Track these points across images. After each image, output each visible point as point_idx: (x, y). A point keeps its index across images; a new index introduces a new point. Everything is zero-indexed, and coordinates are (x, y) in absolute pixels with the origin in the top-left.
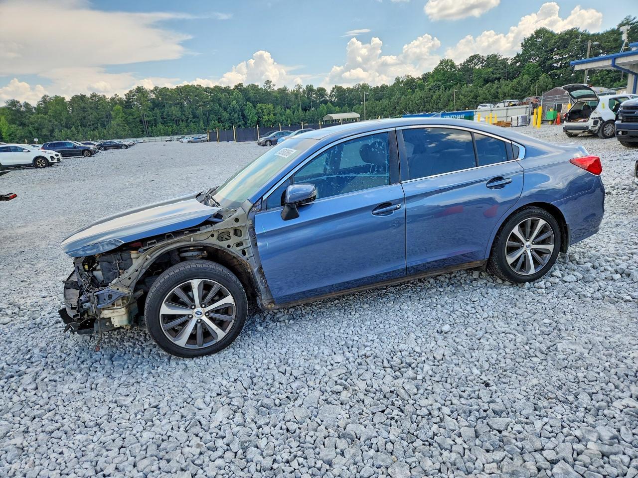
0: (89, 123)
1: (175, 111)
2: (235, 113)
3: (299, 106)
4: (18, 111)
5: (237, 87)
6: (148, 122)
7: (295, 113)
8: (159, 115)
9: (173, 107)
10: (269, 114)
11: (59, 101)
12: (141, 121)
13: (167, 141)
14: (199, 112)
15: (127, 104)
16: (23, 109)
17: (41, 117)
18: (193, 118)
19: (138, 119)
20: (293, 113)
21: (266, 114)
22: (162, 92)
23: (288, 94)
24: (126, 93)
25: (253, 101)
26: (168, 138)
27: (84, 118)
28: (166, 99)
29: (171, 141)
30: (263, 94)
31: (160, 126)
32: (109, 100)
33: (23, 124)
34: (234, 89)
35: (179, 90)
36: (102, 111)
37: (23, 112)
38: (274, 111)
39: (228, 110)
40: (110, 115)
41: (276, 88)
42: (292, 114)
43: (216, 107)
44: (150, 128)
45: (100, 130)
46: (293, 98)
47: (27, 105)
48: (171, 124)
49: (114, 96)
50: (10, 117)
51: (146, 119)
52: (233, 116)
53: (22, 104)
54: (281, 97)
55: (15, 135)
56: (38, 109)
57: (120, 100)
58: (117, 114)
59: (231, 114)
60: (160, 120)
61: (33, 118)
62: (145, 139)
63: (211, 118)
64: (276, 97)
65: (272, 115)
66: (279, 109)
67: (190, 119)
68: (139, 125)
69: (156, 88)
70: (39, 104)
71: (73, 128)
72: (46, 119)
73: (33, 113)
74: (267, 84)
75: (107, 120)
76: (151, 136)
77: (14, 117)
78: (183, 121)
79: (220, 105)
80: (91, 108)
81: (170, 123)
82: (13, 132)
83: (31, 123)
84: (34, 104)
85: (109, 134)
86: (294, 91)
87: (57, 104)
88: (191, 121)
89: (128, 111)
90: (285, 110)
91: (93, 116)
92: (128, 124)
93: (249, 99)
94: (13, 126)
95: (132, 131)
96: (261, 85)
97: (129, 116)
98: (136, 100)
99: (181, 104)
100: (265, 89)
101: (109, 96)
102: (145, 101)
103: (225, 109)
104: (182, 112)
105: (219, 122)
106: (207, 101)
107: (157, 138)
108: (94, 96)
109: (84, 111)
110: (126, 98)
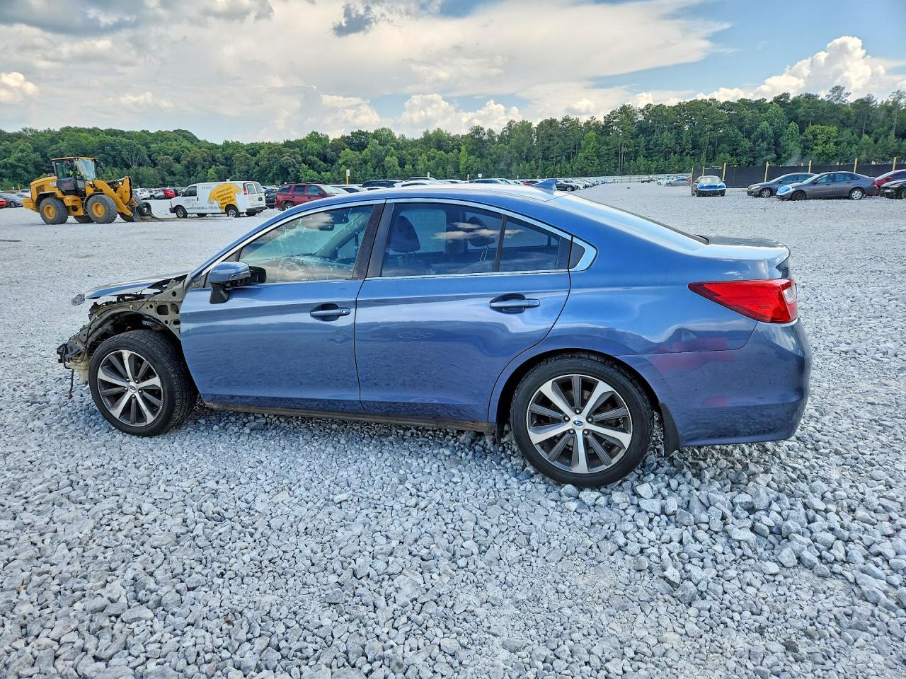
0: (552, 156)
1: (667, 138)
2: (763, 141)
3: (890, 128)
4: (480, 139)
5: (777, 100)
6: (626, 154)
7: (880, 141)
8: (643, 144)
9: (665, 133)
10: (826, 142)
11: (526, 127)
12: (617, 154)
13: (643, 182)
14: (704, 140)
15: (603, 130)
16: (486, 138)
17: (501, 148)
18: (693, 149)
19: (613, 151)
20: (876, 141)
21: (820, 142)
22: (656, 112)
23: (872, 109)
24: (606, 115)
25: (801, 121)
26: (646, 178)
27: (548, 148)
28: (659, 122)
29: (649, 182)
30: (823, 109)
31: (641, 160)
32: (582, 125)
33: (481, 156)
34: (771, 103)
35: (680, 108)
36: (570, 140)
37: (485, 141)
38: (837, 137)
39: (752, 136)
40: (580, 144)
41: (851, 99)
42: (873, 142)
43: (733, 131)
44: (627, 163)
45: (562, 165)
46: (882, 116)
47: (491, 132)
48: (657, 158)
49: (590, 120)
50: (471, 147)
51: (624, 150)
52: (759, 146)
53: (486, 132)
54: (857, 115)
55: (472, 169)
56: (501, 138)
57: (597, 124)
58: (588, 143)
59: (754, 142)
60: (643, 151)
61: (493, 149)
62: (616, 178)
63: (720, 148)
64: (848, 114)
65: (832, 144)
66: (847, 133)
67: (687, 151)
68: (613, 158)
69: (648, 106)
70: (503, 132)
71: (533, 162)
72: (506, 150)
73: (494, 143)
74: (833, 92)
75: (574, 151)
76: (625, 174)
77: (475, 147)
78: (675, 153)
79: (740, 129)
80: (559, 136)
81: (655, 156)
82: (470, 165)
83: (491, 155)
84: (498, 131)
85: (572, 171)
86: (887, 102)
87: (523, 131)
88: (688, 153)
89: (603, 139)
90: (860, 136)
91: (558, 146)
92: (598, 157)
93: (795, 119)
94: (472, 157)
95: (601, 166)
96: (823, 95)
97: (603, 146)
98: (617, 124)
99: (679, 128)
100: (828, 101)
101: (584, 119)
102: (629, 125)
103: (748, 135)
104: (677, 140)
105: (732, 155)
106: (720, 124)
107: (633, 177)
108: (566, 120)
109: (550, 140)
110: (605, 122)
